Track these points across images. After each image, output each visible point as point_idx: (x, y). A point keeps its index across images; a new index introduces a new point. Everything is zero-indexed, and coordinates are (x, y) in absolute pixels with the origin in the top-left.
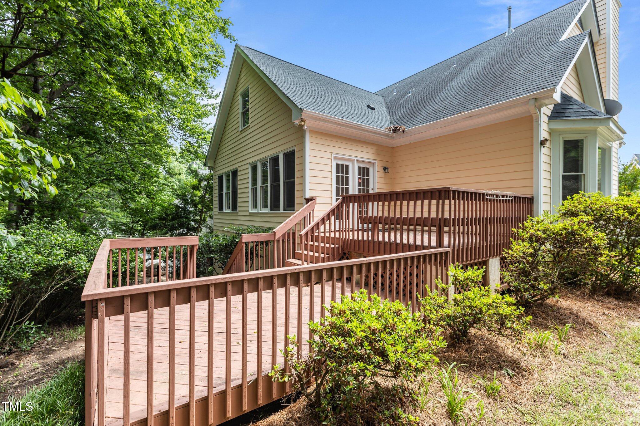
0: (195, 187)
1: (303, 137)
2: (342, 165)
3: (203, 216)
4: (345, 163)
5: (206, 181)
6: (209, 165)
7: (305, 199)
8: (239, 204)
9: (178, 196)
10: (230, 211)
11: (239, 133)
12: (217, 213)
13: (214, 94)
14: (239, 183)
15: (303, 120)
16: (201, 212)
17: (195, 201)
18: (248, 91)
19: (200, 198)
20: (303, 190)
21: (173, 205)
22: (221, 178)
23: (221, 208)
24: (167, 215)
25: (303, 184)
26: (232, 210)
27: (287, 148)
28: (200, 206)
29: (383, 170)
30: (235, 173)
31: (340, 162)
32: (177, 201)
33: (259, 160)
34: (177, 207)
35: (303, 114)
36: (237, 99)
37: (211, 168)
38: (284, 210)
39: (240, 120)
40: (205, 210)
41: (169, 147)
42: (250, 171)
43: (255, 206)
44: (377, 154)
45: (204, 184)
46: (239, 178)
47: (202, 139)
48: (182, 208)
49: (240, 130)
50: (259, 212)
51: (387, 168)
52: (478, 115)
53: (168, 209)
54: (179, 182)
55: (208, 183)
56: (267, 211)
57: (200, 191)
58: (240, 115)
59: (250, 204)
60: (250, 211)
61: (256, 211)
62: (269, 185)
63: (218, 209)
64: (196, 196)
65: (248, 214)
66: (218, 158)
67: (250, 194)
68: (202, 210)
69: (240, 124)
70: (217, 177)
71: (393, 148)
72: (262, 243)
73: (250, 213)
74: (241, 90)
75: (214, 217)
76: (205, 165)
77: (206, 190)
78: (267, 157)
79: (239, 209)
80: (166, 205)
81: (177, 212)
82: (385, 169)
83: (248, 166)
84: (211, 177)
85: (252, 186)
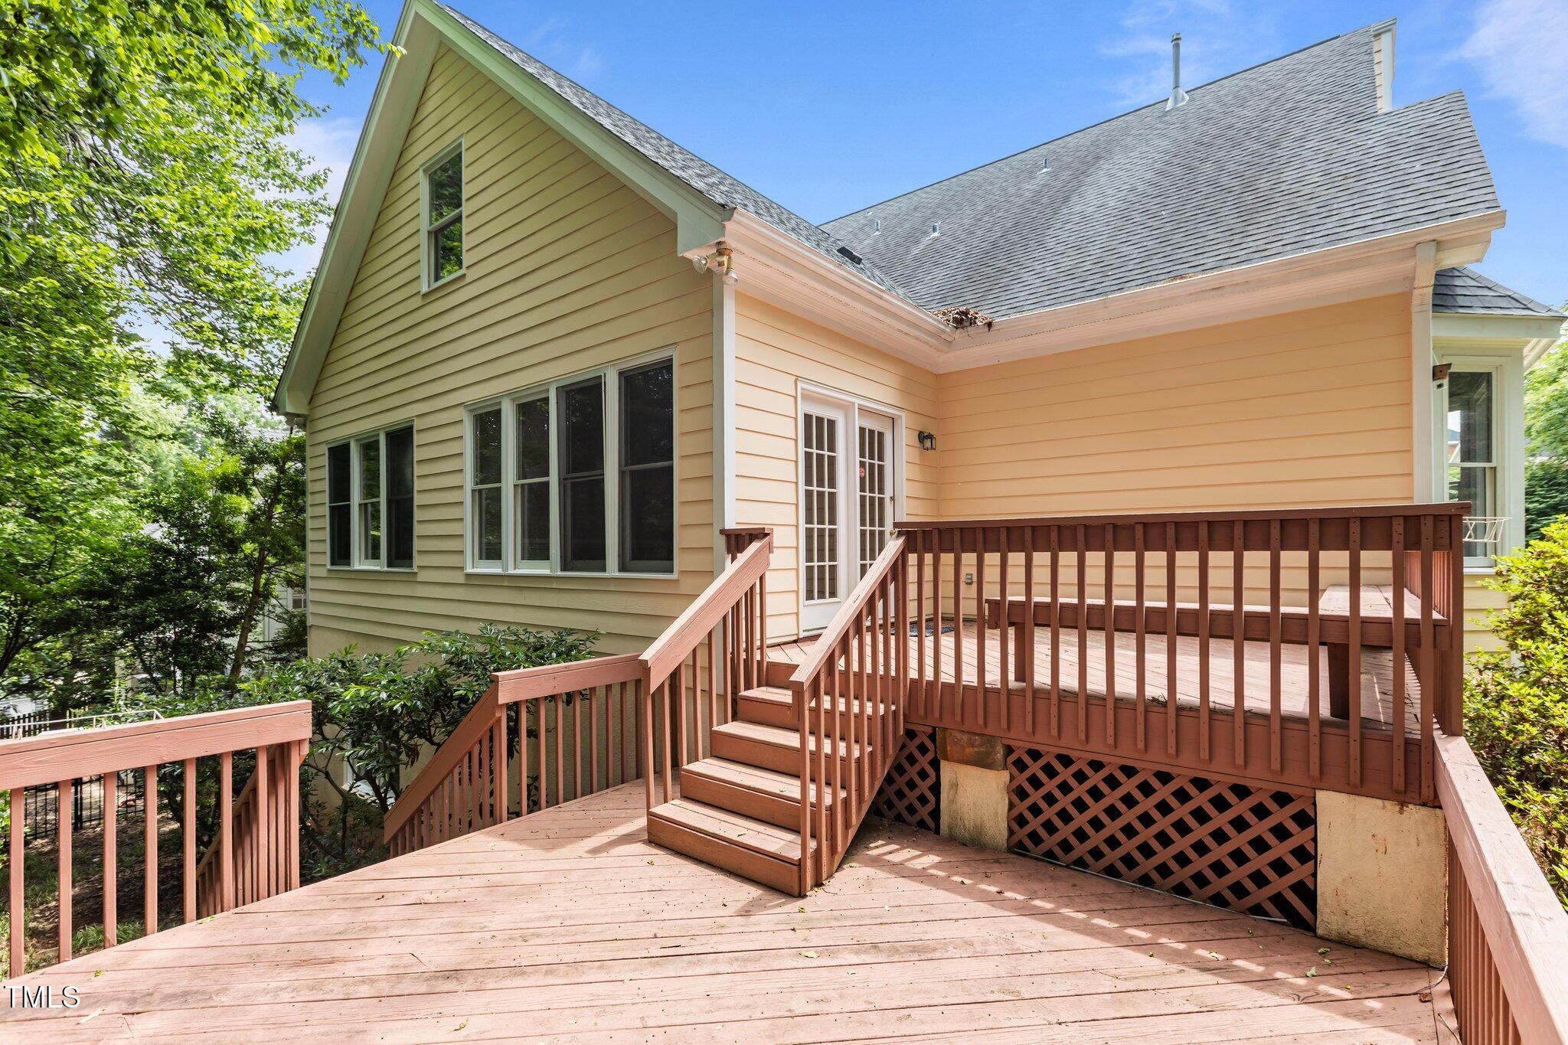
0: (227, 484)
1: (712, 313)
2: (820, 420)
3: (263, 581)
4: (827, 413)
5: (275, 461)
6: (290, 409)
7: (723, 532)
8: (417, 545)
9: (161, 512)
10: (380, 565)
11: (417, 302)
12: (322, 572)
13: (308, 171)
14: (418, 470)
15: (721, 250)
16: (256, 567)
17: (231, 529)
18: (460, 156)
19: (253, 518)
20: (713, 501)
21: (141, 544)
22: (339, 455)
23: (341, 553)
24: (118, 579)
25: (713, 478)
26: (390, 565)
27: (641, 352)
28: (249, 547)
29: (917, 443)
30: (401, 439)
31: (817, 411)
32: (157, 532)
33: (509, 394)
34: (157, 548)
35: (729, 225)
36: (411, 182)
37: (295, 420)
38: (622, 568)
39: (425, 255)
40: (271, 560)
41: (125, 338)
42: (468, 430)
43: (491, 551)
44: (905, 391)
45: (266, 472)
46: (418, 454)
47: (264, 318)
48: (178, 555)
49: (425, 289)
50: (511, 571)
51: (930, 437)
52: (1245, 285)
53: (122, 560)
54: (155, 464)
55: (282, 470)
56: (546, 572)
57: (248, 494)
58: (423, 239)
59: (470, 543)
60: (469, 570)
61: (498, 571)
62: (553, 479)
63: (327, 559)
64: (235, 511)
65: (462, 580)
66: (325, 385)
67: (468, 512)
68: (262, 560)
69: (425, 269)
70: (324, 449)
71: (938, 376)
72: (570, 698)
73: (468, 576)
74: (426, 150)
75: (310, 584)
76: (274, 407)
77: (273, 492)
78: (545, 384)
79: (418, 560)
80: (111, 541)
81: (160, 570)
82: (923, 437)
83: (462, 414)
84: (298, 450)
85: (477, 484)
